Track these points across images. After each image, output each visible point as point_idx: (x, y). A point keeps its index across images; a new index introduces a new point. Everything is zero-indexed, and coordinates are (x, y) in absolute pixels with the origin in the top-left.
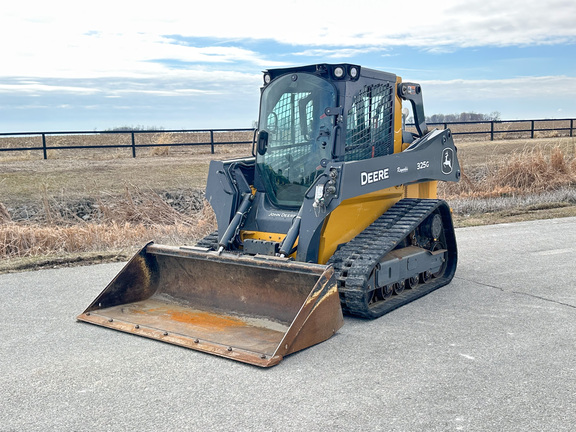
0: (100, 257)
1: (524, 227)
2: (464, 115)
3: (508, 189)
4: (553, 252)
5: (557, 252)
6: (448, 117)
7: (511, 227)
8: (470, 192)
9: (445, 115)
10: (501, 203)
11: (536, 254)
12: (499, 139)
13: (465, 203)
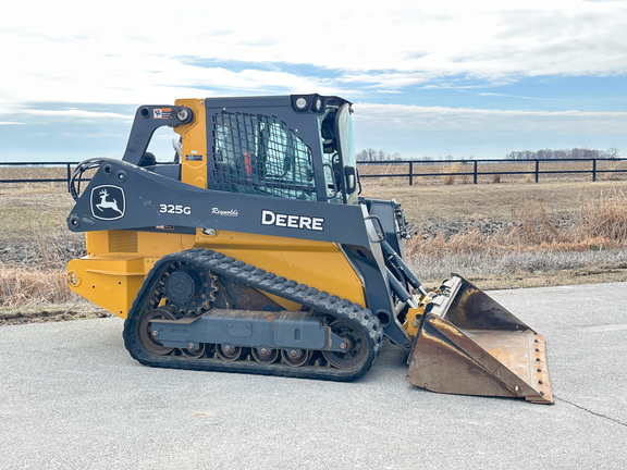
0: (45, 314)
1: (588, 291)
2: (576, 151)
3: (601, 240)
4: (607, 328)
5: (613, 328)
6: (557, 152)
7: (571, 291)
8: (554, 243)
9: (553, 150)
10: (584, 258)
11: (585, 330)
12: (603, 180)
13: (539, 257)
